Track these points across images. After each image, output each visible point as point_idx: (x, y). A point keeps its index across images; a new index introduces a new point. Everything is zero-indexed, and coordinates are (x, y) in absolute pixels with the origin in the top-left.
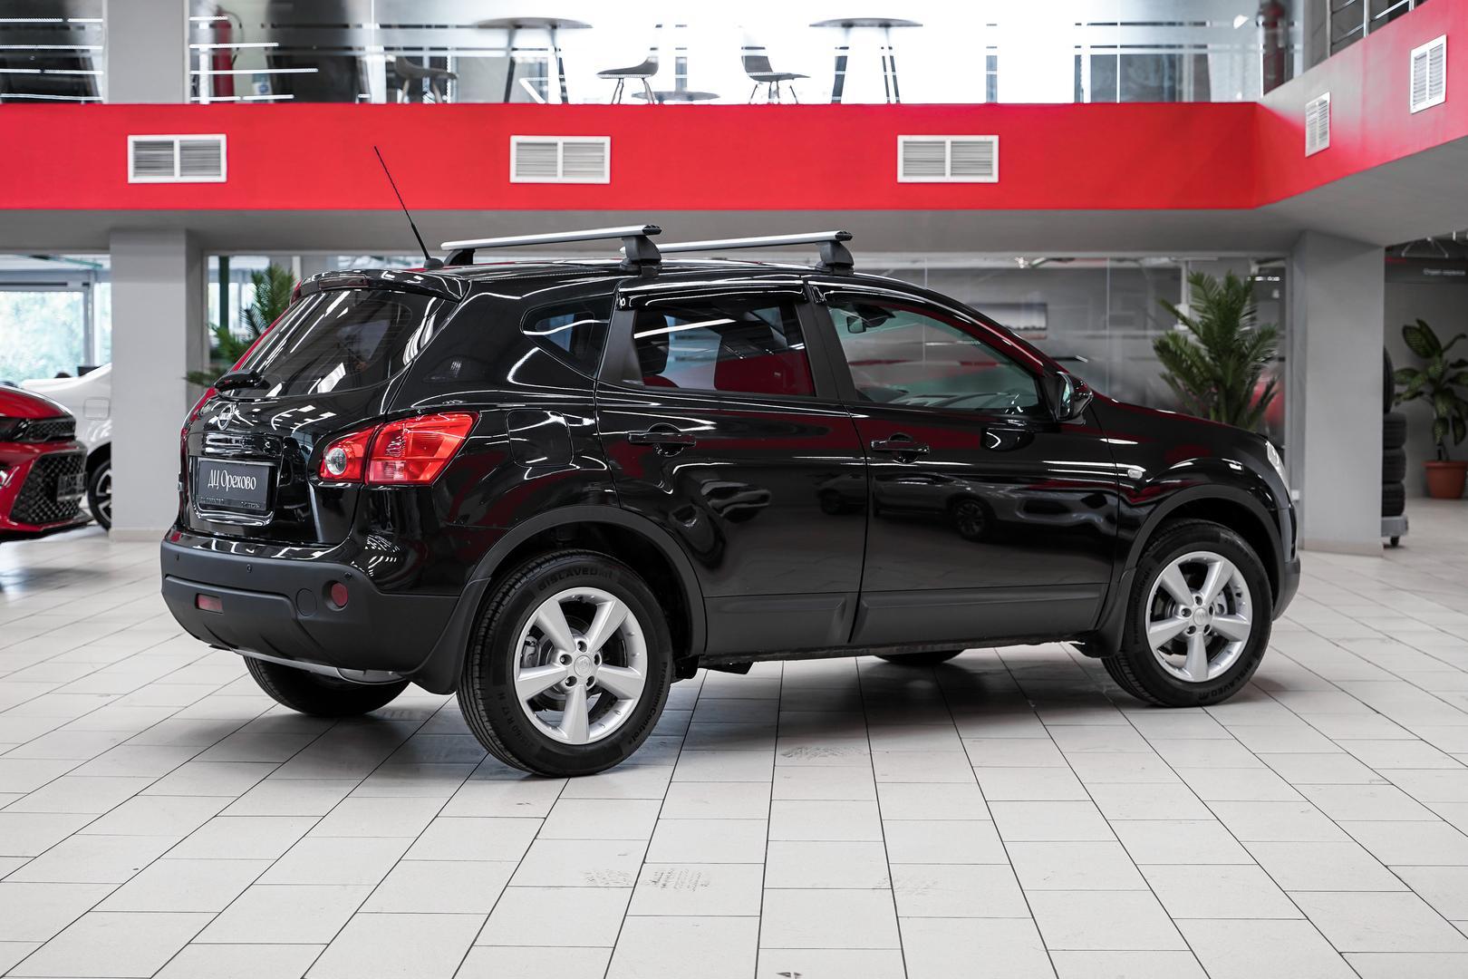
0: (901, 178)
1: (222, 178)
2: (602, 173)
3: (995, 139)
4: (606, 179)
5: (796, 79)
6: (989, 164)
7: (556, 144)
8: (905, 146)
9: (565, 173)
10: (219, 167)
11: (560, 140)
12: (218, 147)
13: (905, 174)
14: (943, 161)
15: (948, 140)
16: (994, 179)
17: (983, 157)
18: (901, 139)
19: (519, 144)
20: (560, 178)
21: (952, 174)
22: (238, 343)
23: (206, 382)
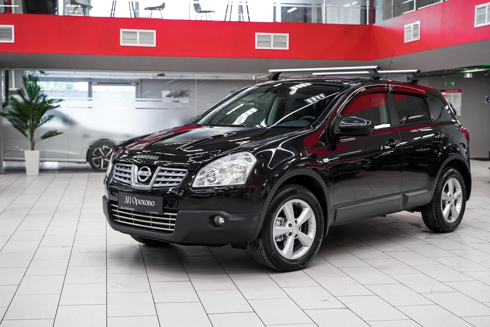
0: (256, 47)
1: (13, 41)
2: (153, 43)
3: (288, 35)
4: (154, 45)
5: (211, 13)
6: (285, 44)
7: (136, 32)
8: (258, 37)
9: (140, 43)
10: (11, 37)
11: (138, 31)
12: (11, 30)
13: (258, 46)
14: (270, 42)
15: (272, 35)
16: (287, 48)
17: (284, 41)
18: (257, 34)
19: (123, 32)
20: (138, 44)
21: (274, 47)
22: (20, 102)
23: (7, 116)
